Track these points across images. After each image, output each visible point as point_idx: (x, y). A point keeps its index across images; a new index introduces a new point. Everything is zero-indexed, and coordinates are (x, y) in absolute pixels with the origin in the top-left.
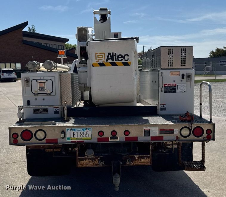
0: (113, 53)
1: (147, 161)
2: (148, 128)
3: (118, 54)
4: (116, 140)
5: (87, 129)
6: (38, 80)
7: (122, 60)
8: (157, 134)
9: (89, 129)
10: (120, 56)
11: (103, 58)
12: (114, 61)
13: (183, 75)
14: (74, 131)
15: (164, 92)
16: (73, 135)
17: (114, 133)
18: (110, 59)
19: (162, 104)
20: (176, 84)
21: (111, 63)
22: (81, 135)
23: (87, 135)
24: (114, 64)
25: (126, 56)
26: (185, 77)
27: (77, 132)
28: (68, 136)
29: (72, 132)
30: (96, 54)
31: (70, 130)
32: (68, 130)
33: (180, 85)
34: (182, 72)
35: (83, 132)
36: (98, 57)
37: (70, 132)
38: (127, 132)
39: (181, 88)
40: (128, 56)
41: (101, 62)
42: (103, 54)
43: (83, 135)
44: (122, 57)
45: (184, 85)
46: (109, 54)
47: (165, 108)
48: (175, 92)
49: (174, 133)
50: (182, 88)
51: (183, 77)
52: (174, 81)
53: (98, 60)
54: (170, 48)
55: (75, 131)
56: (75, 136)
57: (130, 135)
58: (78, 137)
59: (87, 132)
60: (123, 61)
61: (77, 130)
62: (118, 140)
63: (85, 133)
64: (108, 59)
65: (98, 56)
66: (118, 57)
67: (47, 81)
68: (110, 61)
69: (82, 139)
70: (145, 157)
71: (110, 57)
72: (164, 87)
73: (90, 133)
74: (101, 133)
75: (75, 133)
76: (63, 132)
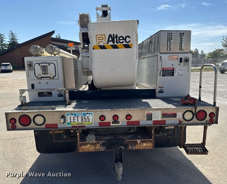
0: (114, 35)
1: (149, 145)
2: (151, 112)
3: (119, 36)
4: (118, 124)
5: (88, 113)
6: (41, 64)
7: (123, 42)
8: (159, 118)
9: (90, 114)
10: (121, 38)
11: (104, 40)
12: (116, 44)
13: (181, 59)
14: (74, 116)
15: (163, 76)
16: (74, 119)
17: (115, 118)
18: (110, 41)
19: (160, 87)
20: (174, 68)
21: (111, 45)
22: (82, 119)
23: (88, 120)
24: (115, 47)
26: (183, 60)
27: (78, 117)
28: (69, 121)
29: (72, 117)
30: (97, 35)
31: (70, 115)
32: (68, 115)
33: (178, 68)
35: (84, 117)
36: (99, 40)
37: (70, 117)
38: (128, 117)
39: (178, 72)
40: (129, 37)
41: (102, 44)
42: (104, 36)
43: (84, 120)
44: (123, 39)
45: (182, 68)
46: (110, 36)
47: (163, 91)
48: (173, 75)
49: (177, 117)
50: (180, 72)
51: (181, 61)
52: (172, 65)
53: (99, 42)
54: (169, 32)
55: (76, 116)
56: (76, 121)
57: (132, 120)
58: (79, 122)
59: (88, 117)
60: (125, 43)
61: (78, 115)
62: (120, 124)
63: (86, 118)
64: (109, 41)
65: (99, 38)
66: (119, 39)
67: (49, 65)
68: (111, 43)
69: (82, 124)
70: (148, 141)
71: (110, 39)
72: (163, 71)
73: (91, 117)
74: (102, 117)
75: (76, 118)
76: (63, 117)
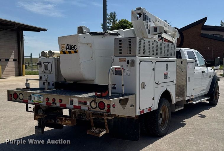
0: (69, 44)
1: (69, 122)
2: (72, 99)
3: (71, 45)
4: (54, 105)
5: (41, 95)
6: (45, 63)
7: (73, 49)
8: (77, 104)
10: (72, 47)
12: (70, 50)
13: (128, 61)
15: (115, 75)
17: (54, 100)
18: (68, 49)
19: (114, 84)
21: (68, 51)
23: (41, 100)
24: (70, 52)
25: (75, 46)
26: (130, 63)
28: (33, 100)
29: (34, 96)
30: (61, 45)
34: (128, 58)
38: (61, 101)
41: (64, 51)
42: (64, 45)
43: (39, 100)
45: (129, 69)
46: (67, 45)
48: (121, 75)
49: (87, 104)
50: (128, 72)
51: (128, 63)
52: (122, 66)
53: (63, 49)
54: (120, 39)
56: (35, 99)
57: (62, 103)
60: (74, 50)
62: (56, 105)
63: (40, 98)
64: (67, 49)
65: (62, 46)
67: (48, 64)
68: (68, 50)
69: (38, 102)
70: (68, 119)
71: (68, 48)
72: (115, 70)
73: (42, 98)
74: (48, 99)
75: (35, 98)
76: (31, 96)
